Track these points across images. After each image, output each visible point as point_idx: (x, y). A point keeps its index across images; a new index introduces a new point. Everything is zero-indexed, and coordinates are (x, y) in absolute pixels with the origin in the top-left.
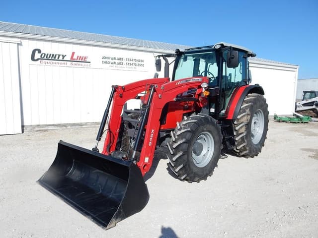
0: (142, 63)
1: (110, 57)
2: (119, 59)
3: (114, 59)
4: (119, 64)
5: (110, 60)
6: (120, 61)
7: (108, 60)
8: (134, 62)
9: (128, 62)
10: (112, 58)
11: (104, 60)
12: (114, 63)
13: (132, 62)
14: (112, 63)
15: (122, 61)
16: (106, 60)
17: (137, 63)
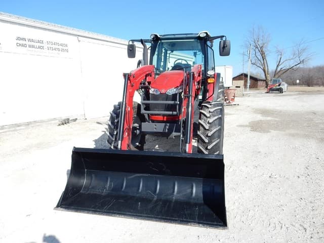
0: (66, 48)
1: (27, 37)
2: (39, 42)
3: (32, 41)
4: (39, 47)
5: (27, 43)
6: (40, 45)
7: (24, 42)
8: (57, 47)
9: (49, 46)
10: (29, 40)
11: (19, 42)
12: (33, 47)
13: (54, 46)
14: (30, 46)
15: (42, 45)
16: (21, 42)
17: (60, 47)
